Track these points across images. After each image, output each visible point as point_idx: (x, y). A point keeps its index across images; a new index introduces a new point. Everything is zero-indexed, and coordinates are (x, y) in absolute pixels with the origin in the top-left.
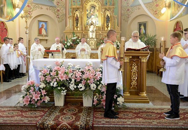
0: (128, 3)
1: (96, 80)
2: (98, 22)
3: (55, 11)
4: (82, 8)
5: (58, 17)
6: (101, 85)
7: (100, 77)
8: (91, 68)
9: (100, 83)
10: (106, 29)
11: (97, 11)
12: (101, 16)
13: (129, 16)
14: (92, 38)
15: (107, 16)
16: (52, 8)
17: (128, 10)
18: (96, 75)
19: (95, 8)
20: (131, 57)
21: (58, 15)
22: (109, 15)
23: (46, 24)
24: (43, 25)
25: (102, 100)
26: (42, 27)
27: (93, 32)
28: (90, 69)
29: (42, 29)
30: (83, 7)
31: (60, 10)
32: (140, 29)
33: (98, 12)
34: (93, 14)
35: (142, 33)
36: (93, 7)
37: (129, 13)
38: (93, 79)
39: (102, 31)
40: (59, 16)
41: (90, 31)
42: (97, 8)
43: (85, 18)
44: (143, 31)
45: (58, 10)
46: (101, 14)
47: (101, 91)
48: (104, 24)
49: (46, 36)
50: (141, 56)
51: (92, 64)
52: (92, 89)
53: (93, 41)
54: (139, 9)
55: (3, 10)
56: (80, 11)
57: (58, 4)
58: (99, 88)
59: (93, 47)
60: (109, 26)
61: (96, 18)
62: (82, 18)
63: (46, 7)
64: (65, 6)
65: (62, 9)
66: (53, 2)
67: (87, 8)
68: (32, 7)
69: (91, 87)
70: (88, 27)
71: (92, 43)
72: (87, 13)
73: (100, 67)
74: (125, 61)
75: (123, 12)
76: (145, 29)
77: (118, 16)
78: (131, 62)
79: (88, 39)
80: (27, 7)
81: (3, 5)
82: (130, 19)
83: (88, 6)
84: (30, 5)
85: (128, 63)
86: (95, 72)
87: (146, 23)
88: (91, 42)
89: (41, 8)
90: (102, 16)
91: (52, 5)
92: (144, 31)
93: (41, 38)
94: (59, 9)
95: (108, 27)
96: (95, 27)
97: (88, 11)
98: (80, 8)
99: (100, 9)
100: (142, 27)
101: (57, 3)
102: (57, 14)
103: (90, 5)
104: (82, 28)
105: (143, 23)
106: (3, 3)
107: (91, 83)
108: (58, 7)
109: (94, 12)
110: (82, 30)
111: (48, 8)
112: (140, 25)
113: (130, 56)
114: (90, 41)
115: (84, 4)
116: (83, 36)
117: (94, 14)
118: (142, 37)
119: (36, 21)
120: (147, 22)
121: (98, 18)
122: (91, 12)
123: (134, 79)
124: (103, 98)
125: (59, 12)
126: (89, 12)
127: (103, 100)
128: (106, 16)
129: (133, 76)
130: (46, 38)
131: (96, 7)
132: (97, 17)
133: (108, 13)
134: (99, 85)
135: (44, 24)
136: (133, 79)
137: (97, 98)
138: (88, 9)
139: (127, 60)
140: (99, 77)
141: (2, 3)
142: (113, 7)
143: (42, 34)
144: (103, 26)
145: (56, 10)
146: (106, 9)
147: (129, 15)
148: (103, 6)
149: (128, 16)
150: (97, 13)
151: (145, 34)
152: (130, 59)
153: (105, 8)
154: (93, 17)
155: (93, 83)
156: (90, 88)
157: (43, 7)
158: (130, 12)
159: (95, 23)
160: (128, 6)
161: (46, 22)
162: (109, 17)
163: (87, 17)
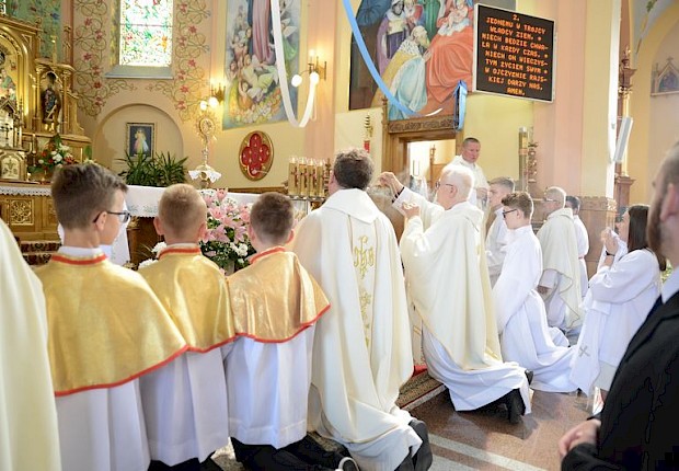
0: (96, 68)
11: (14, 68)
12: (30, 88)
13: (100, 102)
17: (98, 85)
19: (3, 55)
32: (133, 140)
35: (140, 150)
37: (101, 94)
39: (35, 131)
42: (12, 58)
44: (142, 145)
46: (30, 80)
48: (39, 111)
54: (133, 88)
59: (16, 177)
61: (9, 88)
71: (11, 165)
76: (149, 141)
82: (104, 111)
87: (150, 125)
88: (6, 160)
90: (34, 87)
92: (146, 147)
96: (20, 116)
100: (141, 137)
112: (133, 130)
117: (1, 76)
120: (155, 125)
121: (14, 89)
131: (9, 54)
132: (12, 86)
144: (36, 116)
147: (99, 99)
148: (38, 58)
149: (96, 100)
151: (148, 153)
153: (43, 65)
158: (103, 91)
160: (97, 73)
162: (55, 95)
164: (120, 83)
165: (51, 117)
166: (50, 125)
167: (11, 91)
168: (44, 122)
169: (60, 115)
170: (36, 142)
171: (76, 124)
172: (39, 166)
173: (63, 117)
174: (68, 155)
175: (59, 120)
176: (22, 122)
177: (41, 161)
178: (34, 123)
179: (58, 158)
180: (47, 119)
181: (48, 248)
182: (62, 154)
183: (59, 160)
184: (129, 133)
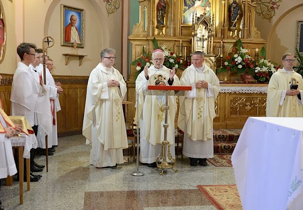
12: (221, 3)
13: (275, 6)
23: (79, 14)
24: (74, 18)
26: (71, 24)
27: (204, 40)
29: (72, 28)
39: (223, 38)
43: (181, 6)
48: (226, 22)
49: (80, 46)
61: (206, 6)
62: (174, 4)
70: (197, 28)
82: (278, 13)
90: (223, 2)
93: (69, 51)
104: (175, 29)
119: (59, 5)
121: (210, 7)
130: (80, 52)
132: (208, 4)
135: (76, 16)
143: (72, 41)
144: (224, 26)
147: (274, 3)
149: (272, 5)
154: (198, 3)
161: (79, 11)
162: (238, 6)
163: (186, 5)
165: (235, 26)
166: (234, 32)
167: (208, 9)
168: (230, 30)
169: (242, 23)
170: (224, 47)
171: (254, 29)
172: (225, 67)
173: (244, 24)
174: (247, 57)
175: (241, 27)
176: (214, 33)
177: (226, 63)
178: (223, 32)
179: (239, 60)
180: (232, 28)
181: (228, 139)
182: (242, 56)
183: (239, 62)
184: (299, 30)
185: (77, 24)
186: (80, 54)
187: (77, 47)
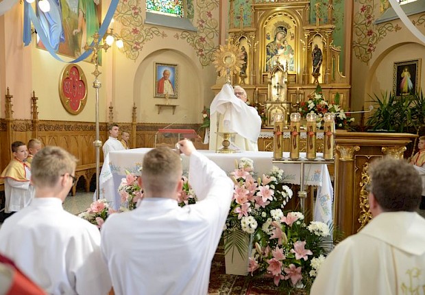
0: (369, 17)
1: (257, 206)
2: (292, 63)
3: (195, 41)
4: (255, 32)
5: (200, 53)
6: (269, 221)
7: (268, 200)
8: (248, 173)
9: (269, 215)
10: (313, 79)
11: (292, 37)
13: (372, 48)
14: (278, 102)
15: (316, 48)
16: (187, 34)
17: (370, 33)
18: (259, 194)
19: (286, 30)
20: (357, 148)
21: (201, 51)
22: (321, 47)
23: (173, 69)
24: (167, 72)
25: (268, 261)
26: (165, 78)
27: (279, 87)
28: (244, 178)
29: (165, 81)
30: (258, 29)
31: (206, 39)
32: (399, 79)
33: (293, 40)
34: (282, 44)
35: (405, 89)
36: (283, 28)
37: (373, 40)
38: (249, 204)
39: (304, 84)
40: (203, 53)
41: (273, 86)
42: (292, 31)
43: (262, 56)
44: (407, 83)
45: (202, 39)
46: (302, 44)
47: (270, 236)
48: (307, 68)
50: (387, 146)
51: (251, 164)
52: (244, 230)
53: (278, 110)
54: (398, 28)
55: (79, 40)
56: (251, 39)
57: (201, 26)
58: (265, 228)
60: (321, 72)
61: (288, 54)
62: (254, 54)
63: (174, 33)
64: (217, 29)
65: (211, 36)
66: (191, 20)
67: (267, 32)
68: (143, 32)
69: (243, 225)
70: (269, 76)
72: (268, 42)
73: (271, 173)
74: (343, 159)
75: (356, 39)
77: (344, 48)
78: (360, 161)
79: (268, 105)
80: (132, 34)
81: (78, 31)
82: (375, 55)
83: (270, 28)
84: (138, 29)
85: (350, 165)
86: (256, 184)
87: (415, 62)
88: (274, 111)
89: (164, 35)
90: (304, 49)
91: (189, 28)
92: (411, 85)
93: (161, 101)
94: (203, 35)
95: (316, 75)
96: (286, 76)
97: (269, 39)
98: (249, 32)
99: (300, 32)
100: (406, 75)
101: (201, 23)
102: (199, 48)
103: (275, 25)
104: (255, 78)
105: (408, 63)
106: (80, 25)
107: (244, 216)
108: (202, 31)
109: (283, 40)
110: (255, 83)
111: (180, 33)
112: (400, 68)
113: (354, 144)
114: (271, 110)
115: (260, 21)
116: (256, 96)
117: (284, 46)
118: (404, 98)
119: (152, 63)
120: (419, 62)
121: (293, 54)
122: (277, 41)
123: (367, 206)
124: (273, 257)
125: (205, 42)
126: (272, 40)
127: (272, 262)
128: (313, 48)
129: (365, 200)
130: (173, 102)
131: (290, 28)
132: (291, 51)
133: (318, 42)
134: (266, 219)
135: (169, 70)
136: (365, 208)
137: (257, 256)
138: (270, 34)
139: (346, 156)
140: (264, 200)
141: (76, 26)
142: (330, 26)
143: (165, 92)
144: (304, 73)
145: (196, 38)
146: (313, 33)
147: (371, 45)
148: (306, 25)
149: (368, 48)
150: (291, 43)
151: (413, 91)
152: (355, 153)
153: (310, 30)
154: (280, 51)
155: (249, 214)
156: (240, 228)
157: (167, 32)
158: (374, 37)
159: (285, 67)
160: (369, 22)
161: (173, 66)
162: (320, 52)
163: (268, 53)
164: (387, 26)
167: (290, 56)
171: (338, 74)
173: (327, 69)
174: (322, 102)
177: (300, 110)
179: (312, 105)
183: (311, 108)
184: (396, 73)
185: (170, 78)
186: (172, 104)
187: (170, 98)
